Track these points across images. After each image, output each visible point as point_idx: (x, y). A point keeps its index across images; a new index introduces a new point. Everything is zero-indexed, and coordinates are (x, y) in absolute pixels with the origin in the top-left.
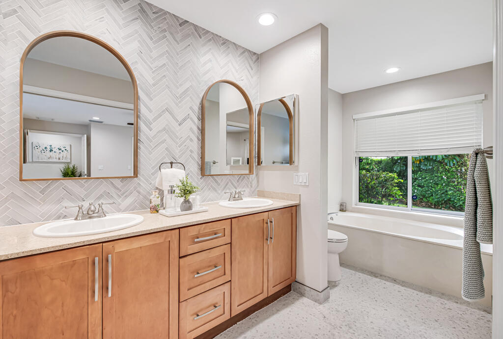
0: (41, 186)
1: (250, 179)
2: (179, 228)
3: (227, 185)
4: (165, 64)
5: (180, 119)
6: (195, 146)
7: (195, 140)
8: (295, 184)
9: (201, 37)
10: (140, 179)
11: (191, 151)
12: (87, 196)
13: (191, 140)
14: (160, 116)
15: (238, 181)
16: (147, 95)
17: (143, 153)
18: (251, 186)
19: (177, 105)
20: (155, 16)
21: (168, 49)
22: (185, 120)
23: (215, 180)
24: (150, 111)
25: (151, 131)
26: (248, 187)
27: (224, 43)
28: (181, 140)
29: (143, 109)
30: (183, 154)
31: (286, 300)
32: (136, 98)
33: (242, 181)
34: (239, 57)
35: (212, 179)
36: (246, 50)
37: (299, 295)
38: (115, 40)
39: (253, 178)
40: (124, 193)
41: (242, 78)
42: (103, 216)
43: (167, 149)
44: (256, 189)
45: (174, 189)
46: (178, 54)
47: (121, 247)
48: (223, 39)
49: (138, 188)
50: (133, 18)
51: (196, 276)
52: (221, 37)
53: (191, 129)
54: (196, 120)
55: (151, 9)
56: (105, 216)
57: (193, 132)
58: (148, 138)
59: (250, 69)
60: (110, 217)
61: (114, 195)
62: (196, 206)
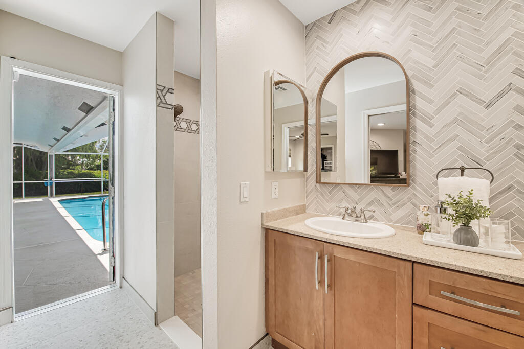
5: (488, 98)
10: (414, 188)
14: (447, 103)
19: (481, 77)
22: (500, 96)
24: (430, 102)
25: (431, 127)
28: (490, 131)
30: (494, 153)
40: (395, 203)
42: (365, 221)
43: (460, 148)
45: (445, 206)
49: (413, 200)
56: (367, 222)
58: (427, 137)
60: (371, 224)
61: (385, 204)
62: (486, 241)
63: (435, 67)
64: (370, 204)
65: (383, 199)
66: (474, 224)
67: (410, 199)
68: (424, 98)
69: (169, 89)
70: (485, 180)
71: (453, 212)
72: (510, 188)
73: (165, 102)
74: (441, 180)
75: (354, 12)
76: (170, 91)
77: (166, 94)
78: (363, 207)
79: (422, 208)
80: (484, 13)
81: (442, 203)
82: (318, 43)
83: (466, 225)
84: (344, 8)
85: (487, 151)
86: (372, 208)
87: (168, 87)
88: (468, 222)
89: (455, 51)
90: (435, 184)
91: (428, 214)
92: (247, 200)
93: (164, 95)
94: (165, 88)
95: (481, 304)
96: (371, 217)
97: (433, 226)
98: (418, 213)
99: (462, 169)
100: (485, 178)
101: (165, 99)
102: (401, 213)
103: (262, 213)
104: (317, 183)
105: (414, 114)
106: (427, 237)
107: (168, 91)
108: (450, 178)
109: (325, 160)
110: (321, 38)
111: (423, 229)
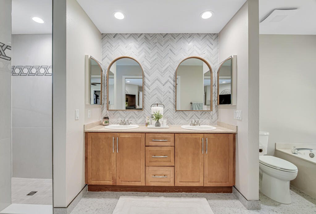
0: (113, 112)
1: (211, 114)
2: (145, 133)
3: (192, 116)
4: (156, 58)
5: (163, 82)
6: (172, 95)
7: (172, 92)
8: (235, 118)
9: (175, 39)
10: (145, 111)
11: (170, 98)
12: (126, 117)
13: (170, 92)
14: (154, 83)
15: (201, 115)
16: (148, 74)
17: (147, 100)
18: (212, 119)
19: (162, 76)
20: (151, 38)
21: (157, 51)
22: (166, 83)
23: (184, 113)
24: (149, 81)
25: (150, 90)
26: (209, 118)
27: (190, 36)
28: (164, 93)
29: (146, 81)
30: (165, 99)
31: (223, 196)
32: (144, 76)
33: (204, 114)
34: (201, 40)
35: (182, 112)
36: (206, 35)
37: (236, 197)
38: (135, 55)
39: (213, 113)
40: (139, 117)
41: (204, 52)
42: (129, 125)
43: (157, 98)
44: (216, 120)
45: (153, 116)
46: (162, 52)
47: (123, 136)
48: (190, 34)
50: (142, 43)
51: (153, 157)
52: (188, 34)
53: (170, 87)
54: (172, 82)
55: (150, 36)
57: (171, 88)
58: (148, 93)
59: (210, 45)
60: (131, 125)
61: (135, 117)
62: (162, 125)
63: (151, 69)
64: (130, 118)
65: (135, 116)
66: (160, 120)
67: (143, 115)
68: (148, 79)
69: (8, 46)
70: (162, 108)
71: (155, 117)
72: (168, 110)
73: (4, 55)
74: (152, 108)
75: (125, 38)
76: (8, 47)
77: (5, 49)
78: (127, 119)
79: (147, 117)
80: (163, 57)
81: (152, 115)
82: (108, 44)
83: (158, 121)
84: (120, 34)
85: (163, 99)
86: (131, 119)
87: (6, 44)
88: (158, 120)
89: (156, 66)
90: (151, 109)
91: (148, 119)
92: (78, 118)
93: (4, 50)
94: (4, 45)
95: (161, 140)
96: (131, 123)
97: (150, 123)
98: (146, 119)
99: (157, 104)
100: (162, 107)
101: (4, 53)
102: (141, 120)
103: (84, 125)
104: (107, 110)
105: (145, 84)
106: (148, 126)
107: (6, 48)
108: (154, 107)
109: (98, 98)
110: (109, 43)
111: (147, 124)
